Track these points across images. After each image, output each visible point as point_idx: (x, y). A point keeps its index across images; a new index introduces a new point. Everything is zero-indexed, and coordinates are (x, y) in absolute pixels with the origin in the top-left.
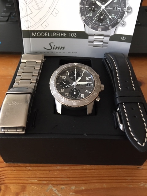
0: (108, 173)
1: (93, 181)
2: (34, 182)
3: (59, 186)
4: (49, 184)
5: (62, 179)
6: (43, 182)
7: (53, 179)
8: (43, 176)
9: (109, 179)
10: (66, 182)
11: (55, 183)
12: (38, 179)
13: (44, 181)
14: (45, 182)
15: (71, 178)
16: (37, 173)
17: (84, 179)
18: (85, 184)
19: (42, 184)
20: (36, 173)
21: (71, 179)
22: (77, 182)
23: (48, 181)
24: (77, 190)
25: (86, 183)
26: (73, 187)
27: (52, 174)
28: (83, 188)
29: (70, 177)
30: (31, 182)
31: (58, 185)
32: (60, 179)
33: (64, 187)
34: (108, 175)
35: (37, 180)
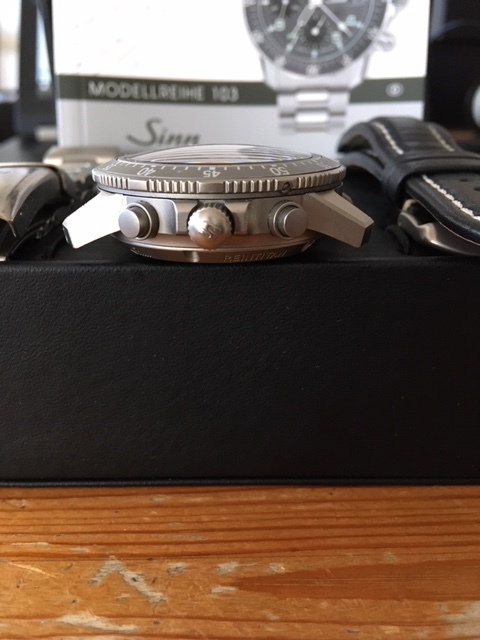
0: (401, 513)
1: (329, 542)
2: (34, 550)
3: (155, 564)
4: (107, 556)
5: (176, 537)
6: (78, 549)
7: (131, 538)
8: (80, 528)
9: (409, 535)
10: (190, 549)
11: (136, 550)
12: (55, 538)
13: (82, 545)
14: (87, 550)
15: (221, 533)
16: (57, 518)
17: (285, 533)
18: (287, 553)
19: (74, 555)
20: (49, 519)
21: (220, 536)
22: (248, 546)
23: (101, 547)
24: (247, 575)
25: (294, 550)
26: (229, 567)
27: (128, 521)
28: (280, 568)
29: (213, 530)
30: (15, 551)
31: (150, 558)
32: (162, 537)
33: (179, 564)
34: (402, 520)
35: (50, 543)
